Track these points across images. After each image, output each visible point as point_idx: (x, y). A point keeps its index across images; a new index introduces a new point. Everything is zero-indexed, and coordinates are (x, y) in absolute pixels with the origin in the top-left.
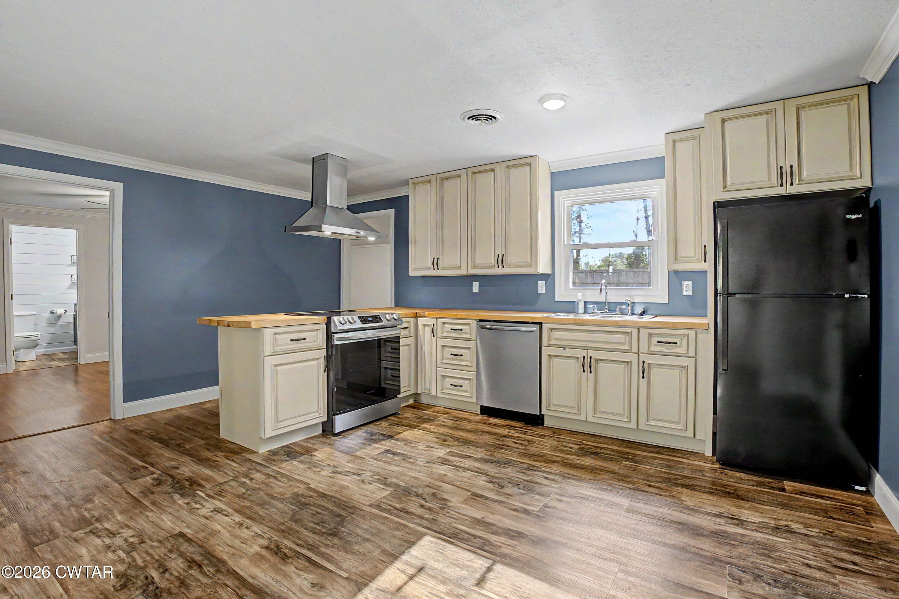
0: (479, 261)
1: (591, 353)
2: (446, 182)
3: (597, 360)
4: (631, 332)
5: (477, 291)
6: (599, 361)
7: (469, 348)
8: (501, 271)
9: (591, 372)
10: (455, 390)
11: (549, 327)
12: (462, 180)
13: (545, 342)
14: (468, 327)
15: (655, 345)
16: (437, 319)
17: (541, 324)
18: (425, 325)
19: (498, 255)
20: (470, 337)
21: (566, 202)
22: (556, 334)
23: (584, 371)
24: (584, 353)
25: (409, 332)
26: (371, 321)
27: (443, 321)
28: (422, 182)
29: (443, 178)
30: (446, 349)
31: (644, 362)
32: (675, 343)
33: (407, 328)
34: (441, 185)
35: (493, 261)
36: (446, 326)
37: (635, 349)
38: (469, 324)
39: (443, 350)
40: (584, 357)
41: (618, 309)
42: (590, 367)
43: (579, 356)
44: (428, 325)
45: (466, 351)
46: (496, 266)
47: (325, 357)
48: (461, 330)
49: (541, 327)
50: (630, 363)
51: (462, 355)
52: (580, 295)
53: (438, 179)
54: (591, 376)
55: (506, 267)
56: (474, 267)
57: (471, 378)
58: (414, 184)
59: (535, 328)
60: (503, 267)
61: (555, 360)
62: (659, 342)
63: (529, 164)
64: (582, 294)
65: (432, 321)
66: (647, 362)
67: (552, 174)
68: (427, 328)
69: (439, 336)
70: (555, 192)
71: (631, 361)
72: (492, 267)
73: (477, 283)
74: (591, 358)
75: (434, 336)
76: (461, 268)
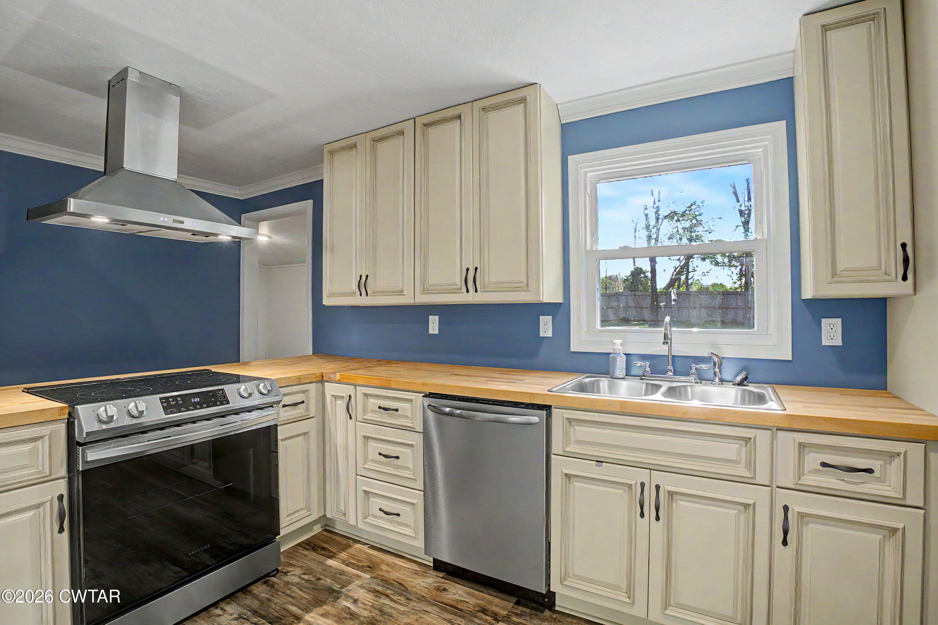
0: (433, 279)
1: (658, 478)
2: (380, 145)
3: (671, 494)
4: (755, 438)
5: (436, 332)
6: (675, 497)
7: (412, 446)
8: (471, 298)
9: (658, 518)
10: (386, 520)
11: (566, 416)
12: (406, 141)
13: (556, 447)
14: (407, 405)
15: (815, 471)
16: (356, 388)
17: (547, 408)
18: (335, 397)
19: (468, 270)
20: (411, 425)
21: (589, 174)
22: (580, 431)
23: (642, 515)
24: (643, 475)
25: (307, 409)
26: (197, 403)
27: (365, 392)
28: (343, 149)
29: (375, 139)
30: (372, 444)
31: (786, 508)
32: (870, 471)
33: (303, 402)
34: (374, 149)
35: (458, 281)
36: (372, 400)
37: (763, 477)
38: (411, 401)
39: (365, 445)
40: (643, 485)
41: (693, 371)
42: (657, 510)
43: (633, 483)
44: (342, 398)
45: (408, 451)
46: (464, 289)
47: (61, 498)
48: (397, 410)
49: (549, 416)
50: (751, 507)
51: (397, 458)
52: (618, 342)
53: (369, 139)
54: (658, 528)
55: (482, 292)
56: (425, 291)
57: (415, 501)
58: (332, 153)
59: (535, 418)
60: (476, 291)
61: (577, 485)
62: (824, 465)
63: (523, 100)
64: (621, 341)
65: (347, 390)
66: (795, 509)
67: (564, 127)
68: (339, 402)
69: (360, 418)
70: (570, 158)
71: (754, 504)
72: (457, 291)
73: (437, 318)
74: (658, 487)
75: (351, 418)
76: (404, 293)
